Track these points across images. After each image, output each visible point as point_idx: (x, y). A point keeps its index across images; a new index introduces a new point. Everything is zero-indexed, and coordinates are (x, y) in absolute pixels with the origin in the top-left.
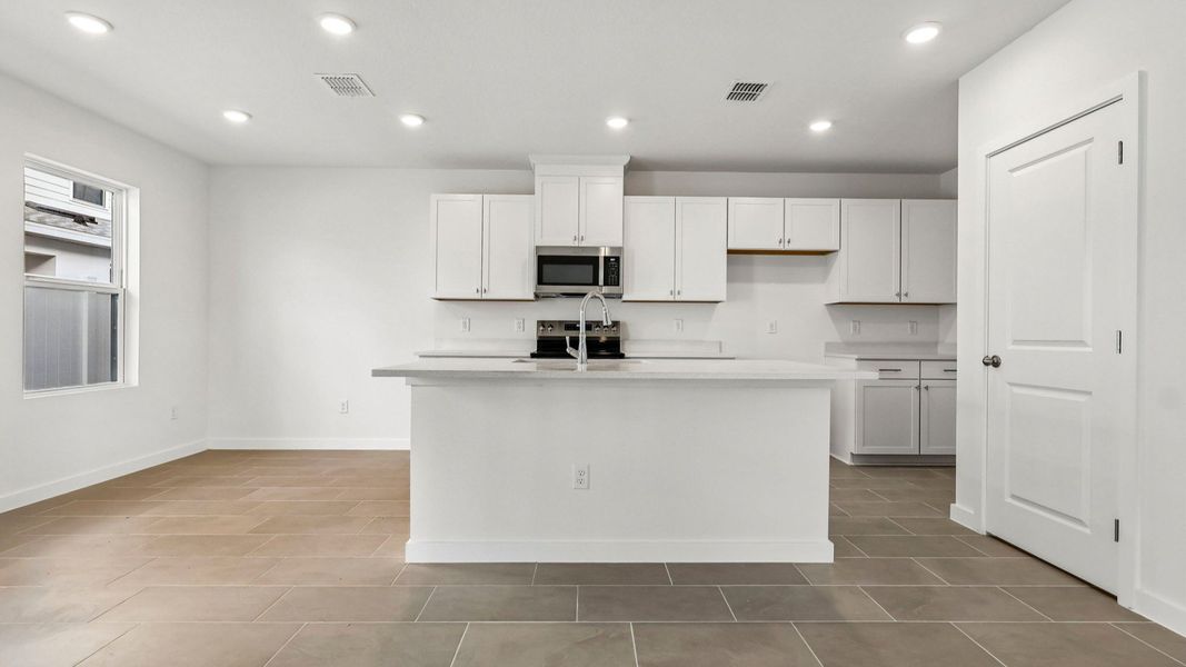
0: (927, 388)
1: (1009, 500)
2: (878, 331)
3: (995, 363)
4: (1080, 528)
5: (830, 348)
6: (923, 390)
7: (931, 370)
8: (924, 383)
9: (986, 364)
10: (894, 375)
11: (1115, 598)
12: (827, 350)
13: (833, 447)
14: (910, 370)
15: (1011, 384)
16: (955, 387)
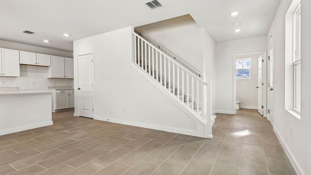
0: (70, 95)
1: (82, 110)
2: (60, 84)
3: (79, 89)
4: (89, 111)
5: (49, 88)
6: (70, 96)
7: (71, 91)
8: (70, 94)
9: (78, 89)
10: (64, 93)
11: (93, 119)
12: (48, 88)
13: (52, 110)
14: (67, 92)
15: (82, 92)
16: (74, 94)
